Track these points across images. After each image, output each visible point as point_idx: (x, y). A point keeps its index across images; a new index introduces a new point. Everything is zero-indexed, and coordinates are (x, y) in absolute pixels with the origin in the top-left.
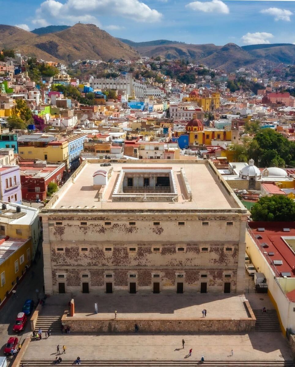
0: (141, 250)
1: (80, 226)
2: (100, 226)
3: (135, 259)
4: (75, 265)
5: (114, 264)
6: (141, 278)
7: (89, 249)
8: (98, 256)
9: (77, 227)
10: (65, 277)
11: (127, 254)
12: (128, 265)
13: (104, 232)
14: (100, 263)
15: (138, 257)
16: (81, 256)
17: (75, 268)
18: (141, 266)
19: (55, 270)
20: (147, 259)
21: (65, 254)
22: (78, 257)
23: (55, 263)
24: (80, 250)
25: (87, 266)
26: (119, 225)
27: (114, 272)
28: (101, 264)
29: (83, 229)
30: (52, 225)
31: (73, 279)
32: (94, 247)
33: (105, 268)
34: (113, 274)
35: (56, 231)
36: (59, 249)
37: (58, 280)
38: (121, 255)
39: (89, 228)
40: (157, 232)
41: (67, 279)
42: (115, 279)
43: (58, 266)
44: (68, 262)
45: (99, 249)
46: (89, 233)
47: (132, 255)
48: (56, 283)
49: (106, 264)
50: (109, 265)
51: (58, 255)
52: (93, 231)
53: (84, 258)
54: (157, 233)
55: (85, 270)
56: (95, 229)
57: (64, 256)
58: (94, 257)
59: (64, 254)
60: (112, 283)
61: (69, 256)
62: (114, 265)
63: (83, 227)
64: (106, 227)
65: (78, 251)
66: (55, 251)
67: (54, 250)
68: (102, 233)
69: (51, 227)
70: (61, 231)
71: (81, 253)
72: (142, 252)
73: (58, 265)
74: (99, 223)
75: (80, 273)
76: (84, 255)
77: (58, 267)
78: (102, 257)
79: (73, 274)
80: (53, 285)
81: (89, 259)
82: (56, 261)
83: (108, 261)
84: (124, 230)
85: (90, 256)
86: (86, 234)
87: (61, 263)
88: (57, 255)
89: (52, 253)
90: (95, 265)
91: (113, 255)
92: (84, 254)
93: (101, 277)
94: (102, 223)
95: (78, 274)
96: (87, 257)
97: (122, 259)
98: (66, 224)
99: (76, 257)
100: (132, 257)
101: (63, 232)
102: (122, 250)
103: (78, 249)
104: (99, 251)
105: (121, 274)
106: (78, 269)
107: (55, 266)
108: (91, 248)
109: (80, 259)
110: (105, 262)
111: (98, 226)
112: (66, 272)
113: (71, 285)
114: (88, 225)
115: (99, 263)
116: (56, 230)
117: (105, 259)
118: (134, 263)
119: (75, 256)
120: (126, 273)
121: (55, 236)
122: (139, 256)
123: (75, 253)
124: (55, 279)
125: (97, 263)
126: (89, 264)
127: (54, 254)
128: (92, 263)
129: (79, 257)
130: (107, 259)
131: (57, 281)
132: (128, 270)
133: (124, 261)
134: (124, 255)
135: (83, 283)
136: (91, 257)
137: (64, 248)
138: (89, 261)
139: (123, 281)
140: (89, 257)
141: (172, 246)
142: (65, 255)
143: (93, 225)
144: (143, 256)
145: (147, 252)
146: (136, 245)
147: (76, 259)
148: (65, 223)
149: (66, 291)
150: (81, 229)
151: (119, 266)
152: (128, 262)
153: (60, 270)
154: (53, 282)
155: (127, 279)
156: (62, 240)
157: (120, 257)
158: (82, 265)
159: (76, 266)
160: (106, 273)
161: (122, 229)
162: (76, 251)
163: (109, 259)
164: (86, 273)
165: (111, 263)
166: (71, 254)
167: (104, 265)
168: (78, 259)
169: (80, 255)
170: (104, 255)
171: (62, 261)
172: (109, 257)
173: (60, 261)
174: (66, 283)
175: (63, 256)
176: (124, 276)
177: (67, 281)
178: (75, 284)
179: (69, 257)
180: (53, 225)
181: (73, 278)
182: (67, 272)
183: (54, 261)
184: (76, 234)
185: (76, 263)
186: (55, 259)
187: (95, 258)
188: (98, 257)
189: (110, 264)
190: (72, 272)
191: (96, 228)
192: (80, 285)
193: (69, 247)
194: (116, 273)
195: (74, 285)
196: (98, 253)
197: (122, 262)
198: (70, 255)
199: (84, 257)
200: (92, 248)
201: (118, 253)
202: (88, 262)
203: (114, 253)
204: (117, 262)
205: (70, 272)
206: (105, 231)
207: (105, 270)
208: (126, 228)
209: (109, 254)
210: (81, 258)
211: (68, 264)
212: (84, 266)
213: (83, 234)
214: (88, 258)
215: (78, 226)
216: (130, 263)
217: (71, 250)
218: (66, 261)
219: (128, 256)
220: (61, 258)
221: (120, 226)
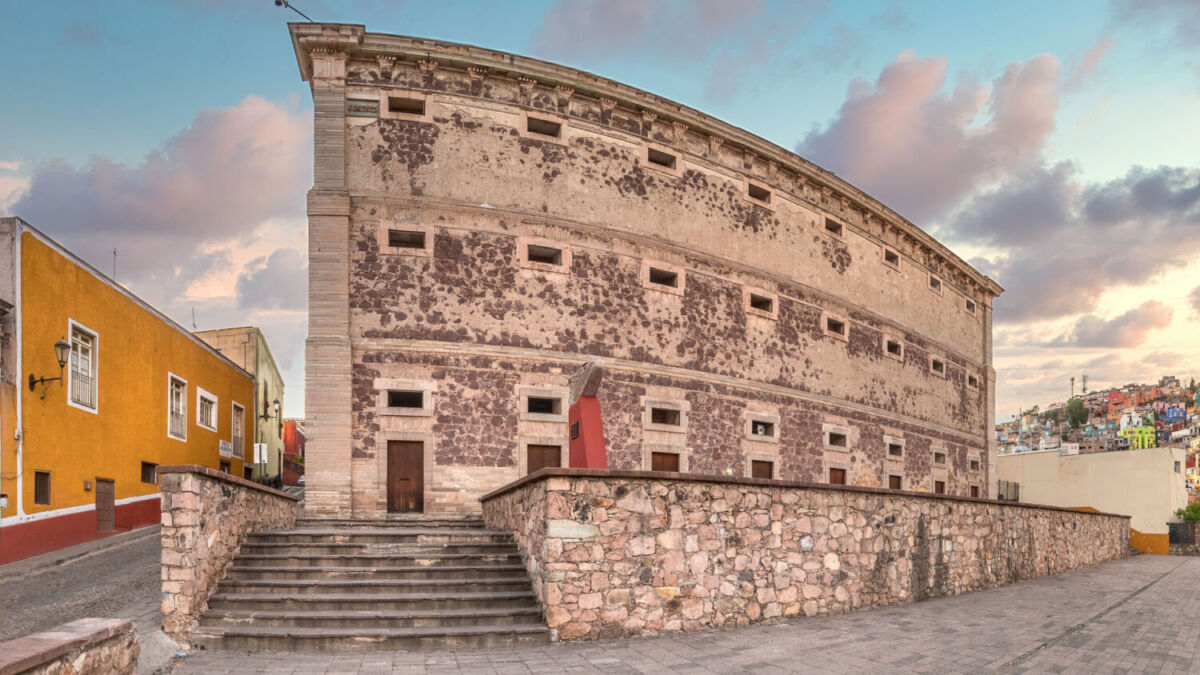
0: (790, 317)
1: (525, 134)
2: (625, 158)
3: (770, 350)
4: (488, 338)
5: (688, 358)
6: (790, 443)
7: (567, 259)
8: (616, 301)
9: (507, 136)
10: (429, 403)
11: (739, 317)
12: (746, 374)
13: (641, 191)
14: (623, 341)
15: (780, 344)
16: (523, 291)
17: (487, 350)
18: (789, 386)
19: (368, 358)
20: (807, 361)
21: (432, 269)
22: (506, 293)
23: (372, 320)
24: (521, 253)
25: (556, 348)
26: (708, 180)
27: (688, 397)
28: (627, 347)
29: (536, 154)
30: (366, 109)
31: (474, 422)
32: (595, 249)
33: (646, 369)
34: (685, 406)
35: (386, 145)
36: (396, 239)
37: (383, 422)
38: (715, 321)
39: (572, 156)
40: (835, 260)
41: (442, 419)
42: (693, 437)
43: (386, 335)
44: (447, 315)
45: (621, 266)
46: (571, 180)
47: (760, 326)
48: (370, 442)
49: (653, 354)
50: (663, 357)
51: (392, 269)
52: (589, 174)
53: (538, 302)
54: (834, 265)
55: (545, 368)
56: (599, 168)
57: (429, 281)
58: (591, 303)
59: (426, 268)
60: (677, 456)
61: (459, 283)
62: (688, 366)
63: (538, 144)
64: (652, 173)
65: (508, 260)
66: (376, 249)
67: (372, 239)
68: (632, 194)
69: (357, 121)
70: (413, 148)
71: (527, 273)
72: (794, 324)
73: (389, 328)
74: (621, 143)
75: (517, 387)
76: (541, 288)
77: (388, 341)
78: (634, 313)
79: (475, 387)
80: (357, 454)
81: (568, 310)
82: (378, 304)
83: (660, 337)
84: (726, 211)
85: (573, 296)
86: (556, 181)
87: (410, 321)
88: (384, 270)
89: (361, 256)
90: (597, 349)
91: (683, 312)
92: (542, 280)
93: (627, 418)
94: (638, 149)
95: (503, 387)
96: (556, 296)
97: (720, 341)
98: (447, 115)
99: (498, 294)
100: (760, 339)
101: (429, 151)
102: (723, 297)
103: (509, 250)
104: (621, 278)
105: (716, 412)
106: (503, 358)
107: (371, 334)
108: (577, 250)
109: (520, 307)
110: (646, 337)
111: (616, 157)
112: (434, 376)
113: (462, 461)
114: (563, 141)
115: (617, 339)
116: (387, 139)
117: (646, 324)
118: (767, 368)
119: (491, 287)
120: (735, 412)
121: (378, 169)
122: (782, 339)
123: (491, 267)
124: (370, 416)
125: (608, 341)
126: (568, 341)
127: (369, 266)
128: (584, 335)
129: (511, 296)
130: (659, 328)
131: (376, 428)
132: (744, 395)
133: (729, 349)
134: (730, 324)
135: (530, 446)
136: (580, 303)
137: (430, 231)
138: (570, 323)
139: (724, 448)
140: (568, 302)
141: (875, 328)
142: (434, 276)
143: (590, 144)
144: (797, 344)
145: (808, 329)
146: (774, 287)
147: (494, 301)
148: (439, 106)
149: (428, 494)
150: (525, 150)
151: (707, 370)
152: (746, 359)
153: (399, 358)
154: (356, 437)
155: (739, 441)
156: (417, 192)
157: (714, 325)
158: (527, 344)
159: (494, 342)
160: (653, 397)
161: (718, 204)
162: (500, 257)
163: (665, 330)
164: (548, 386)
165: (671, 349)
166: (470, 275)
167: (639, 355)
168: (508, 305)
169: (519, 283)
170: (642, 302)
171: (417, 307)
172: (664, 316)
173: (403, 308)
174: (432, 443)
175: (421, 279)
176: (728, 423)
177: (436, 428)
178: (482, 451)
179: (457, 290)
180: (371, 108)
181: (477, 415)
182: (439, 376)
183: (365, 306)
184: (502, 172)
185: (494, 328)
186: (372, 294)
187: (598, 308)
188: (615, 306)
189: (669, 354)
190: (472, 376)
191: (604, 162)
192: (511, 463)
193: (460, 229)
194: (695, 408)
195: (475, 461)
196: (615, 288)
197: (720, 356)
198: (462, 274)
199: (541, 295)
200: (585, 258)
201: (706, 307)
202: (562, 330)
203: (688, 303)
204: (700, 351)
205: (460, 379)
206: (648, 189)
207: (649, 381)
208: (734, 204)
209: (666, 302)
210: (525, 300)
211: (450, 326)
212: (538, 348)
213: (540, 177)
214: (562, 307)
215: (514, 132)
216: (751, 364)
217: (466, 251)
218: (434, 308)
219: (742, 332)
220: (408, 292)
221: (710, 187)
